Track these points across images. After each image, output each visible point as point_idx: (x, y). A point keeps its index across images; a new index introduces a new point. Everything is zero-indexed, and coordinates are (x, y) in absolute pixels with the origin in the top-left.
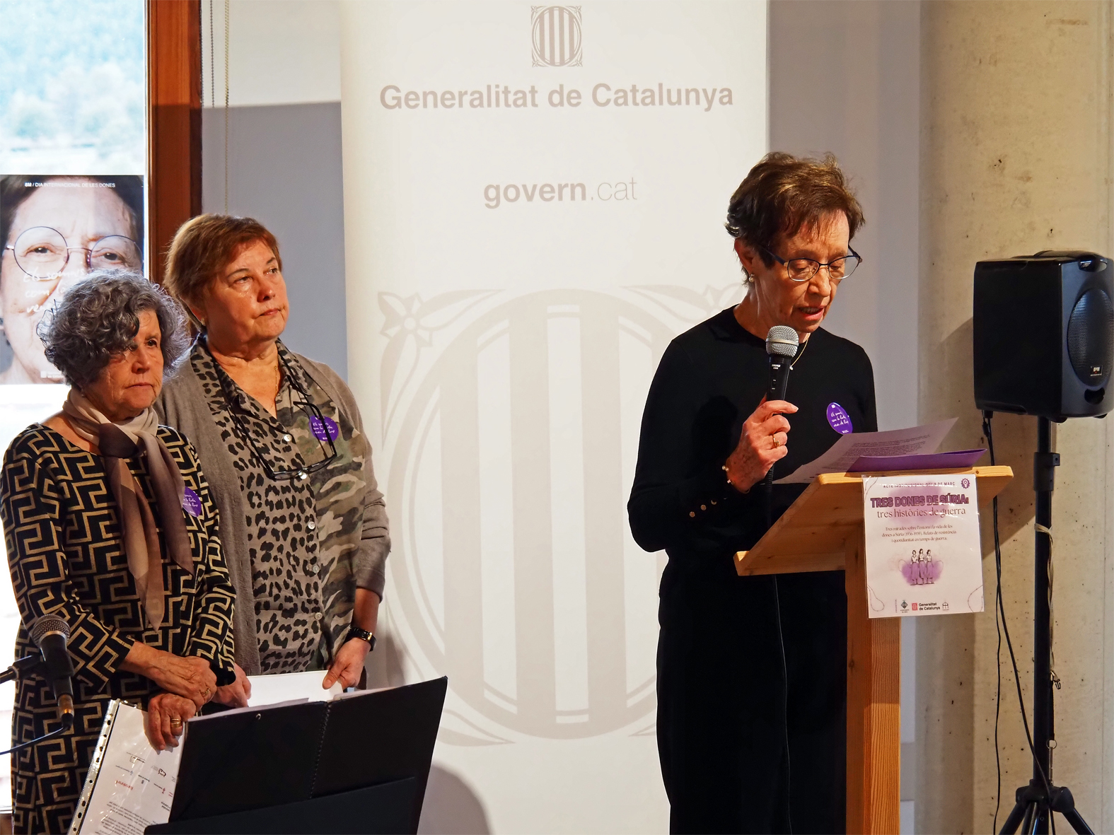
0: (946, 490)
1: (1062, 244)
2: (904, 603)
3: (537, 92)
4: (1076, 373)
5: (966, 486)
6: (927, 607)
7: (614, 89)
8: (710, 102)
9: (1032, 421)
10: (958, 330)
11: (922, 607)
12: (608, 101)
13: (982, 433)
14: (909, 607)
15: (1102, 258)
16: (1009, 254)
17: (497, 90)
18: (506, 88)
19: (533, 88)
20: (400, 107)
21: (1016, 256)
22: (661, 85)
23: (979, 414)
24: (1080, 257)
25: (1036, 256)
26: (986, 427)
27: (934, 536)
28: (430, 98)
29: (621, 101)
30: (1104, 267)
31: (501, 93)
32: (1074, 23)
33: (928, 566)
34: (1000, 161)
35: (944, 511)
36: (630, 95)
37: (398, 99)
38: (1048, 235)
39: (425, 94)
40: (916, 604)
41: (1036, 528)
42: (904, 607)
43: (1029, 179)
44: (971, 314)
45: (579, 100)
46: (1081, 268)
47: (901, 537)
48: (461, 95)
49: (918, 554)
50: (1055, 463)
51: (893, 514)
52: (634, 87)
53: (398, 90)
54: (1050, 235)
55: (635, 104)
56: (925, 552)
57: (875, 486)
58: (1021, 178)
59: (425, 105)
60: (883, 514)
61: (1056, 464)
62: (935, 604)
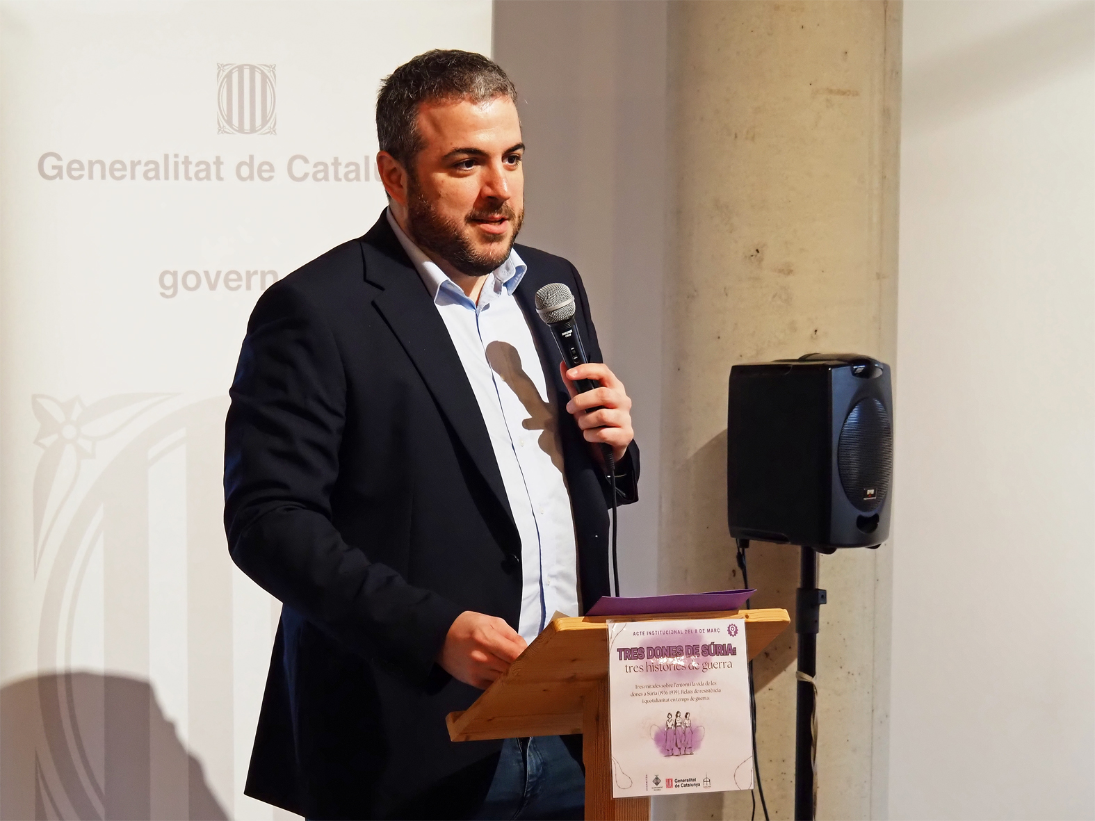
0: (708, 639)
2: (657, 778)
3: (222, 163)
4: (848, 497)
5: (733, 633)
6: (685, 783)
7: (312, 162)
9: (796, 551)
10: (706, 446)
11: (678, 783)
12: (306, 175)
13: (735, 565)
14: (663, 783)
15: (877, 362)
16: (770, 356)
17: (176, 160)
18: (186, 158)
19: (218, 158)
20: (61, 178)
22: (367, 159)
23: (733, 544)
24: (852, 361)
25: (801, 359)
26: (740, 558)
27: (695, 696)
28: (97, 168)
29: (320, 175)
30: (878, 373)
31: (180, 164)
32: (844, 93)
33: (687, 732)
34: (757, 251)
35: (707, 664)
36: (331, 169)
37: (60, 168)
38: (812, 337)
39: (91, 164)
40: (672, 780)
41: (798, 676)
42: (657, 784)
43: (790, 272)
44: (724, 426)
45: (272, 174)
46: (854, 373)
47: (654, 697)
48: (134, 165)
49: (674, 717)
50: (820, 600)
51: (645, 668)
52: (336, 159)
53: (59, 158)
54: (814, 336)
55: (337, 178)
56: (683, 715)
57: (622, 633)
58: (781, 271)
59: (91, 177)
60: (632, 669)
61: (822, 602)
62: (694, 780)
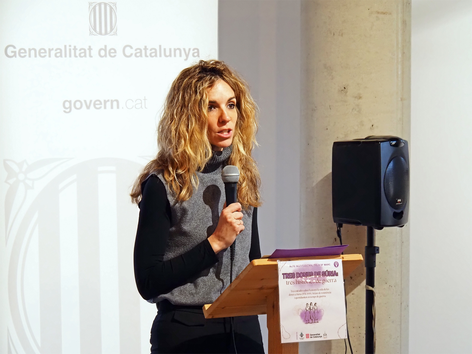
0: (325, 269)
1: (379, 132)
2: (302, 334)
3: (92, 49)
4: (389, 203)
5: (336, 266)
6: (315, 336)
7: (134, 48)
8: (187, 56)
9: (364, 229)
10: (322, 180)
11: (312, 336)
12: (132, 54)
13: (336, 235)
14: (304, 336)
15: (401, 139)
16: (351, 138)
17: (70, 48)
18: (75, 47)
19: (90, 47)
20: (16, 57)
21: (355, 139)
22: (160, 46)
23: (335, 226)
24: (390, 139)
25: (366, 139)
26: (339, 232)
27: (319, 295)
28: (33, 52)
29: (138, 55)
30: (402, 145)
31: (72, 50)
32: (384, 13)
33: (315, 313)
34: (345, 88)
35: (324, 280)
36: (143, 52)
37: (15, 52)
38: (371, 128)
39: (30, 50)
40: (309, 335)
41: (366, 287)
42: (302, 336)
43: (360, 98)
44: (330, 170)
45: (115, 54)
46: (391, 145)
47: (300, 296)
48: (50, 50)
49: (309, 305)
50: (376, 252)
51: (295, 282)
52: (146, 47)
53: (14, 47)
54: (372, 128)
55: (146, 56)
56: (313, 304)
57: (285, 266)
58: (356, 97)
59: (30, 56)
60: (289, 283)
62: (319, 334)
